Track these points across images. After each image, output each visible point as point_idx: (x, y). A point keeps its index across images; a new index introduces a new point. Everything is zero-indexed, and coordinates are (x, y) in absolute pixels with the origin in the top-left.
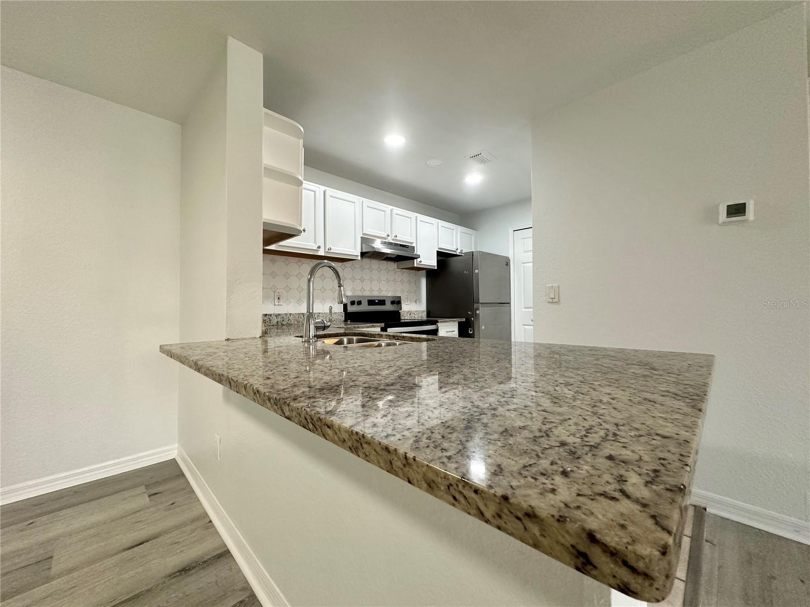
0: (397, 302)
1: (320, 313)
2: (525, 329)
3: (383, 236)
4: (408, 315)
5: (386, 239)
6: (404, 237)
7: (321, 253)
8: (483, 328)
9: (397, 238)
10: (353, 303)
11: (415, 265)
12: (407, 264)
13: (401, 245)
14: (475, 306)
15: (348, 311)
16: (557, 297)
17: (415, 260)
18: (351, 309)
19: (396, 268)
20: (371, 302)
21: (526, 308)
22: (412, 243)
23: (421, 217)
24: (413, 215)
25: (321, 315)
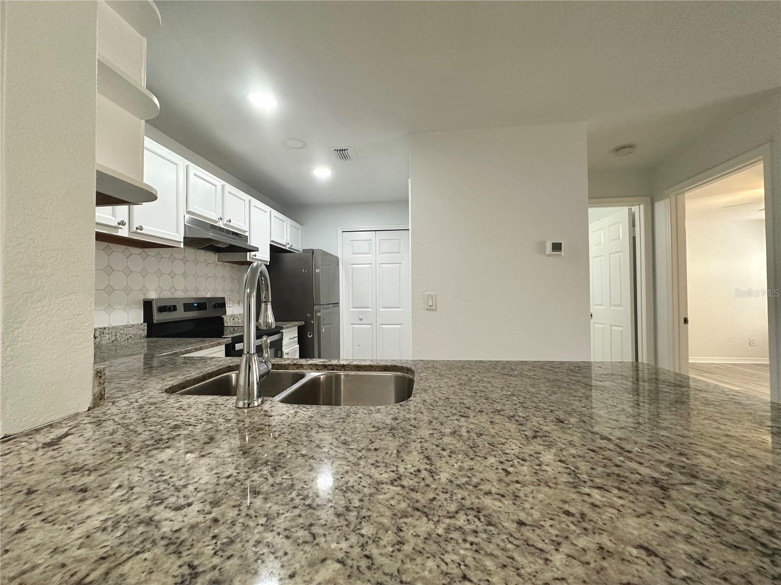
0: (220, 304)
1: (105, 328)
2: (353, 328)
3: (214, 219)
4: (232, 320)
5: (216, 222)
6: (238, 224)
7: (123, 232)
8: (323, 330)
9: (231, 224)
10: (162, 309)
11: (248, 260)
12: (237, 257)
13: (234, 233)
14: (316, 308)
15: (155, 322)
16: (434, 305)
17: (248, 253)
18: (157, 317)
19: (217, 260)
20: (188, 307)
21: (354, 308)
22: (245, 232)
23: (255, 202)
24: (247, 197)
25: (106, 331)
